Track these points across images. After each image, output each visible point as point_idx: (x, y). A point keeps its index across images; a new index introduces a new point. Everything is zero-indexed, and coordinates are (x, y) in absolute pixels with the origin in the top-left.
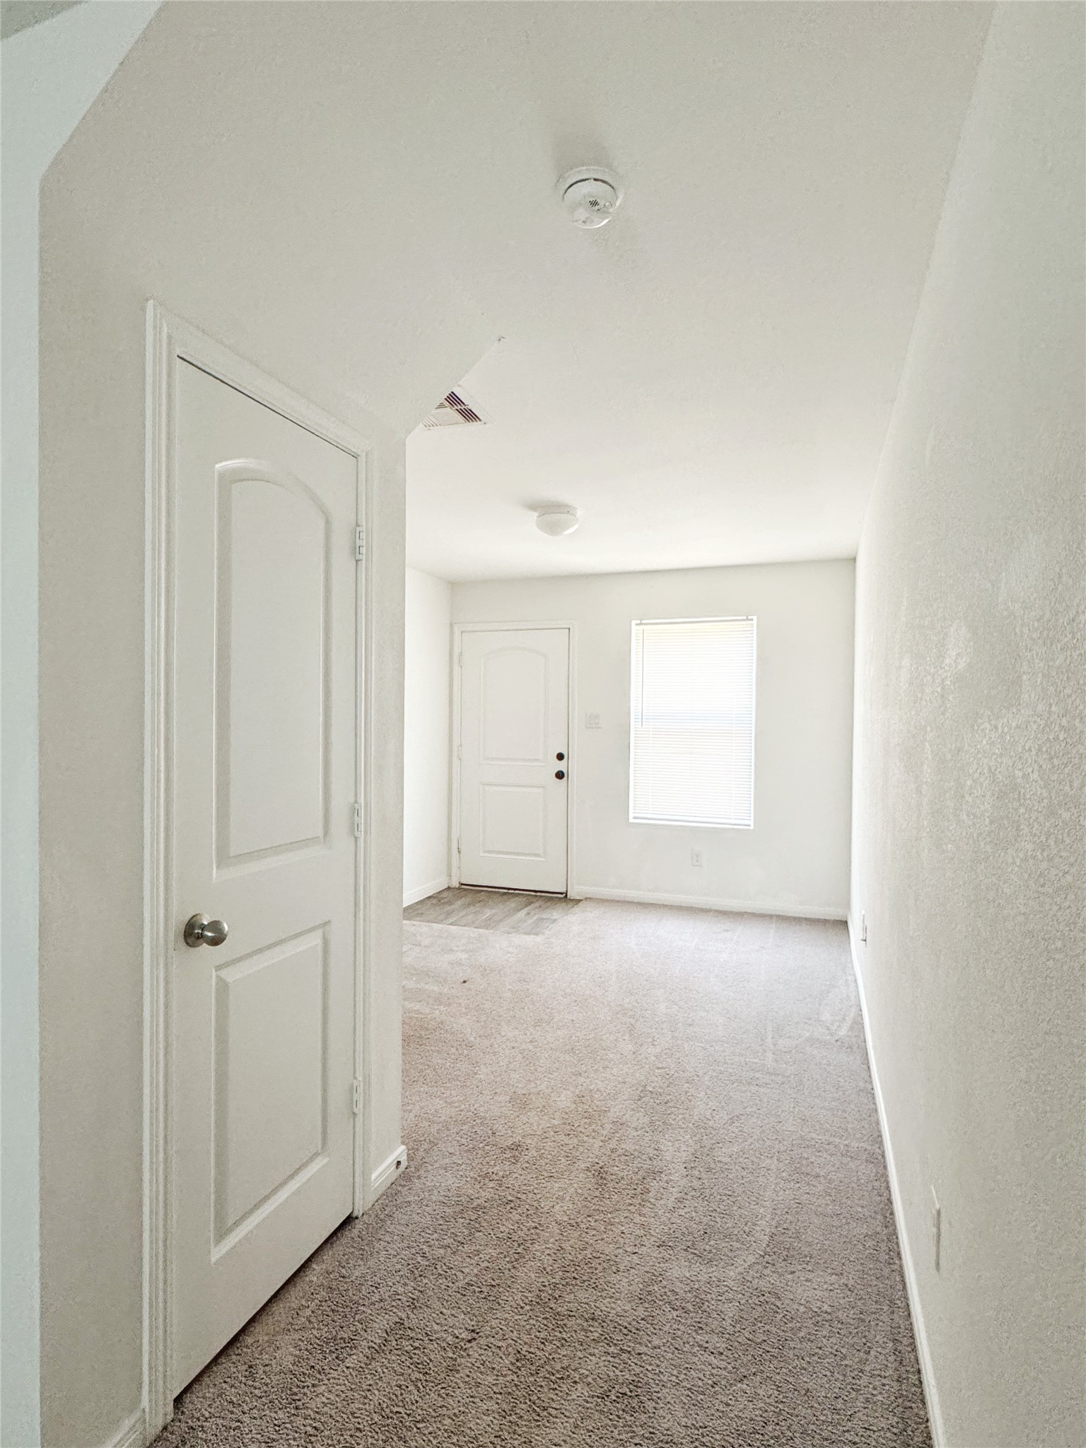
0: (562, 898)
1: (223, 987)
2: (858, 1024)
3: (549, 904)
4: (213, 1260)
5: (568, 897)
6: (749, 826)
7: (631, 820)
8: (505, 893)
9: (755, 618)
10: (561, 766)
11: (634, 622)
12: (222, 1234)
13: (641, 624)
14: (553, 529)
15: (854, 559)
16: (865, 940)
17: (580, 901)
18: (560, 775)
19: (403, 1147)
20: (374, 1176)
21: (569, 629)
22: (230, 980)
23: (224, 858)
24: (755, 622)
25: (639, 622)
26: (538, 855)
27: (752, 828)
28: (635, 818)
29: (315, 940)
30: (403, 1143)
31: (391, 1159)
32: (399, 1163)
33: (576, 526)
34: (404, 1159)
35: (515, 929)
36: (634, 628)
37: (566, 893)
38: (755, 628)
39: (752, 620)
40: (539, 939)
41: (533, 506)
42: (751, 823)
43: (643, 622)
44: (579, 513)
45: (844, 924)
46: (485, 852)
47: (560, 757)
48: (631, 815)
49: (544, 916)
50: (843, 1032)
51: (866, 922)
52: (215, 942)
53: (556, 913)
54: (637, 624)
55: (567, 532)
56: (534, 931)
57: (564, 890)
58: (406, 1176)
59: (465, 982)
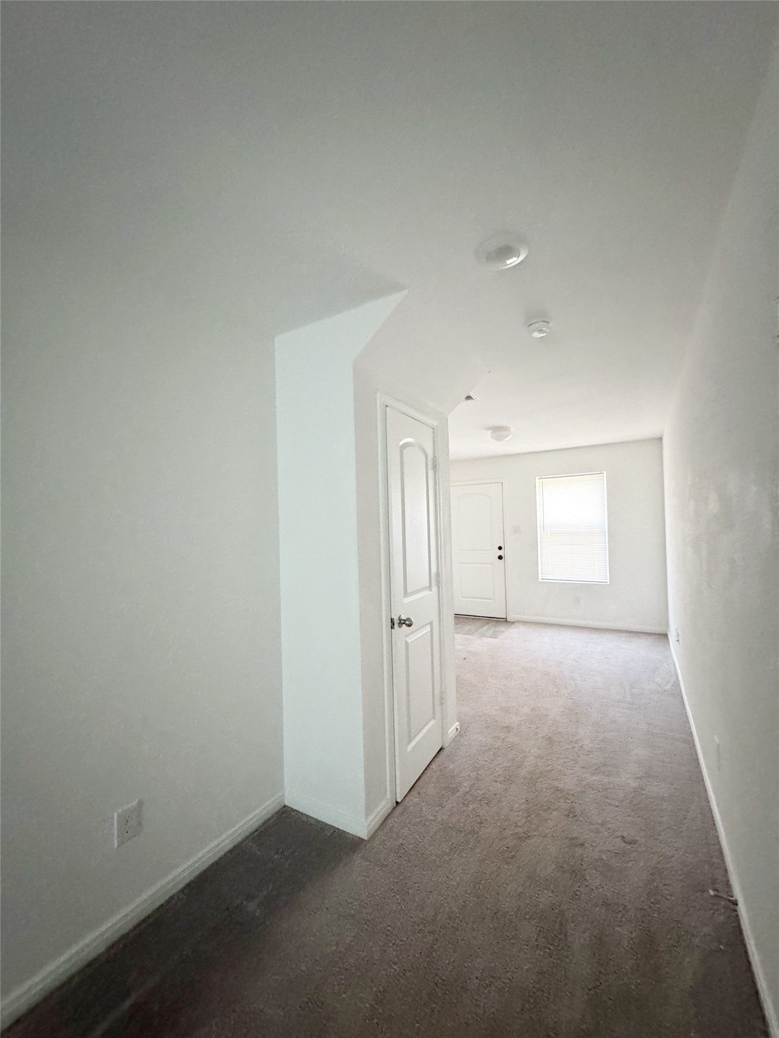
0: (504, 621)
1: (407, 643)
2: (677, 684)
3: (498, 624)
4: (408, 750)
5: (507, 620)
6: (607, 582)
7: (540, 580)
8: (473, 619)
9: (605, 472)
10: (501, 553)
11: (537, 478)
12: (410, 742)
13: (541, 478)
14: (499, 438)
15: (661, 439)
16: (678, 641)
17: (514, 622)
18: (500, 558)
19: (458, 723)
20: (449, 732)
21: (502, 483)
22: (409, 642)
23: (406, 594)
24: (605, 474)
25: (539, 477)
26: (491, 599)
27: (608, 583)
28: (542, 579)
29: (428, 629)
30: (458, 721)
31: (454, 727)
32: (457, 729)
33: (511, 436)
34: (459, 727)
35: (483, 635)
36: (537, 481)
37: (506, 618)
38: (605, 478)
39: (603, 473)
40: (496, 640)
41: (490, 429)
42: (608, 581)
43: (542, 477)
44: (512, 429)
45: (665, 636)
46: (462, 597)
47: (500, 548)
48: (540, 578)
49: (497, 629)
50: (668, 687)
51: (678, 631)
52: (409, 625)
53: (502, 628)
54: (539, 479)
55: (505, 440)
56: (494, 636)
57: (505, 617)
58: (461, 733)
59: (465, 659)
